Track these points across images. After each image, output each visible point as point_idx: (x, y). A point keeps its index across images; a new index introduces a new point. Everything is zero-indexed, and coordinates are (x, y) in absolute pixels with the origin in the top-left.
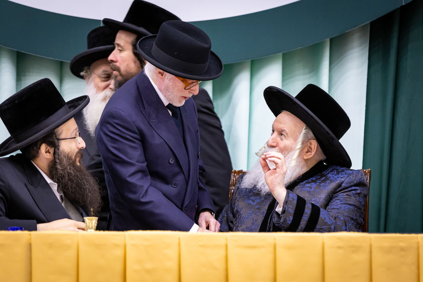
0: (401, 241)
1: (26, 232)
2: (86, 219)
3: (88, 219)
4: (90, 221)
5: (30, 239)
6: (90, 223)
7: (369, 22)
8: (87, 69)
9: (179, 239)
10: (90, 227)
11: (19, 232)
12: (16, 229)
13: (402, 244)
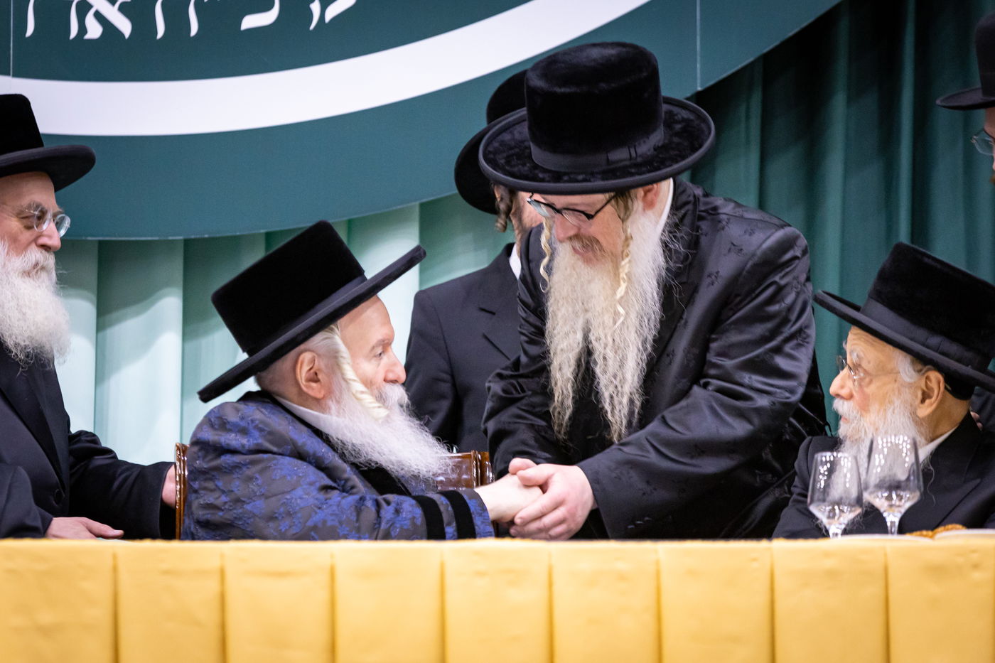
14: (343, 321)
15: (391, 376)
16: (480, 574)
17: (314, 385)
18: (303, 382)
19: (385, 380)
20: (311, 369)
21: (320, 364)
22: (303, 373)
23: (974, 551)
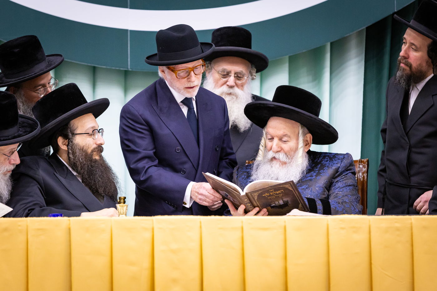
0: (396, 222)
1: (66, 218)
2: (118, 205)
3: (120, 206)
4: (121, 208)
5: (70, 224)
6: (122, 210)
7: (364, 27)
8: (208, 64)
9: (201, 222)
10: (122, 213)
11: (59, 218)
12: (57, 216)
13: (397, 225)
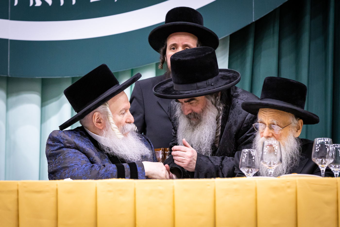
14: (110, 101)
15: (128, 121)
16: (110, 191)
17: (99, 124)
18: (95, 123)
19: (126, 122)
20: (98, 118)
21: (101, 117)
22: (95, 120)
23: (288, 182)
